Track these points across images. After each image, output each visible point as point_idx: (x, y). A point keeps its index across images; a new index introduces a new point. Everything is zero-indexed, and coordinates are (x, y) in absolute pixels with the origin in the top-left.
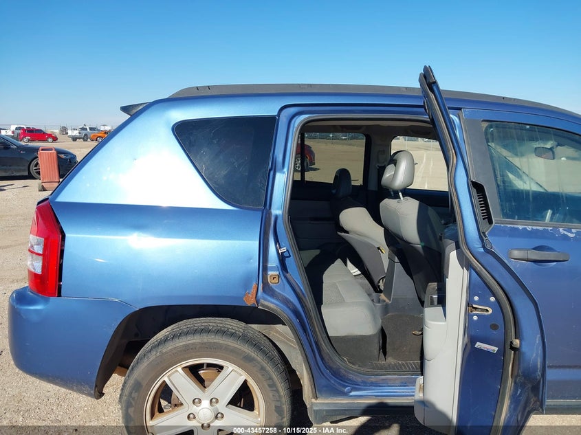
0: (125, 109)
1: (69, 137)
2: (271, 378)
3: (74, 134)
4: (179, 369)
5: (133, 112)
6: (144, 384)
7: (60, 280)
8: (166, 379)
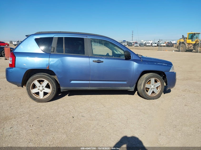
0: (26, 36)
1: (13, 44)
2: (52, 82)
3: (15, 44)
4: (36, 80)
5: (28, 36)
6: (30, 83)
7: (15, 65)
8: (34, 82)
